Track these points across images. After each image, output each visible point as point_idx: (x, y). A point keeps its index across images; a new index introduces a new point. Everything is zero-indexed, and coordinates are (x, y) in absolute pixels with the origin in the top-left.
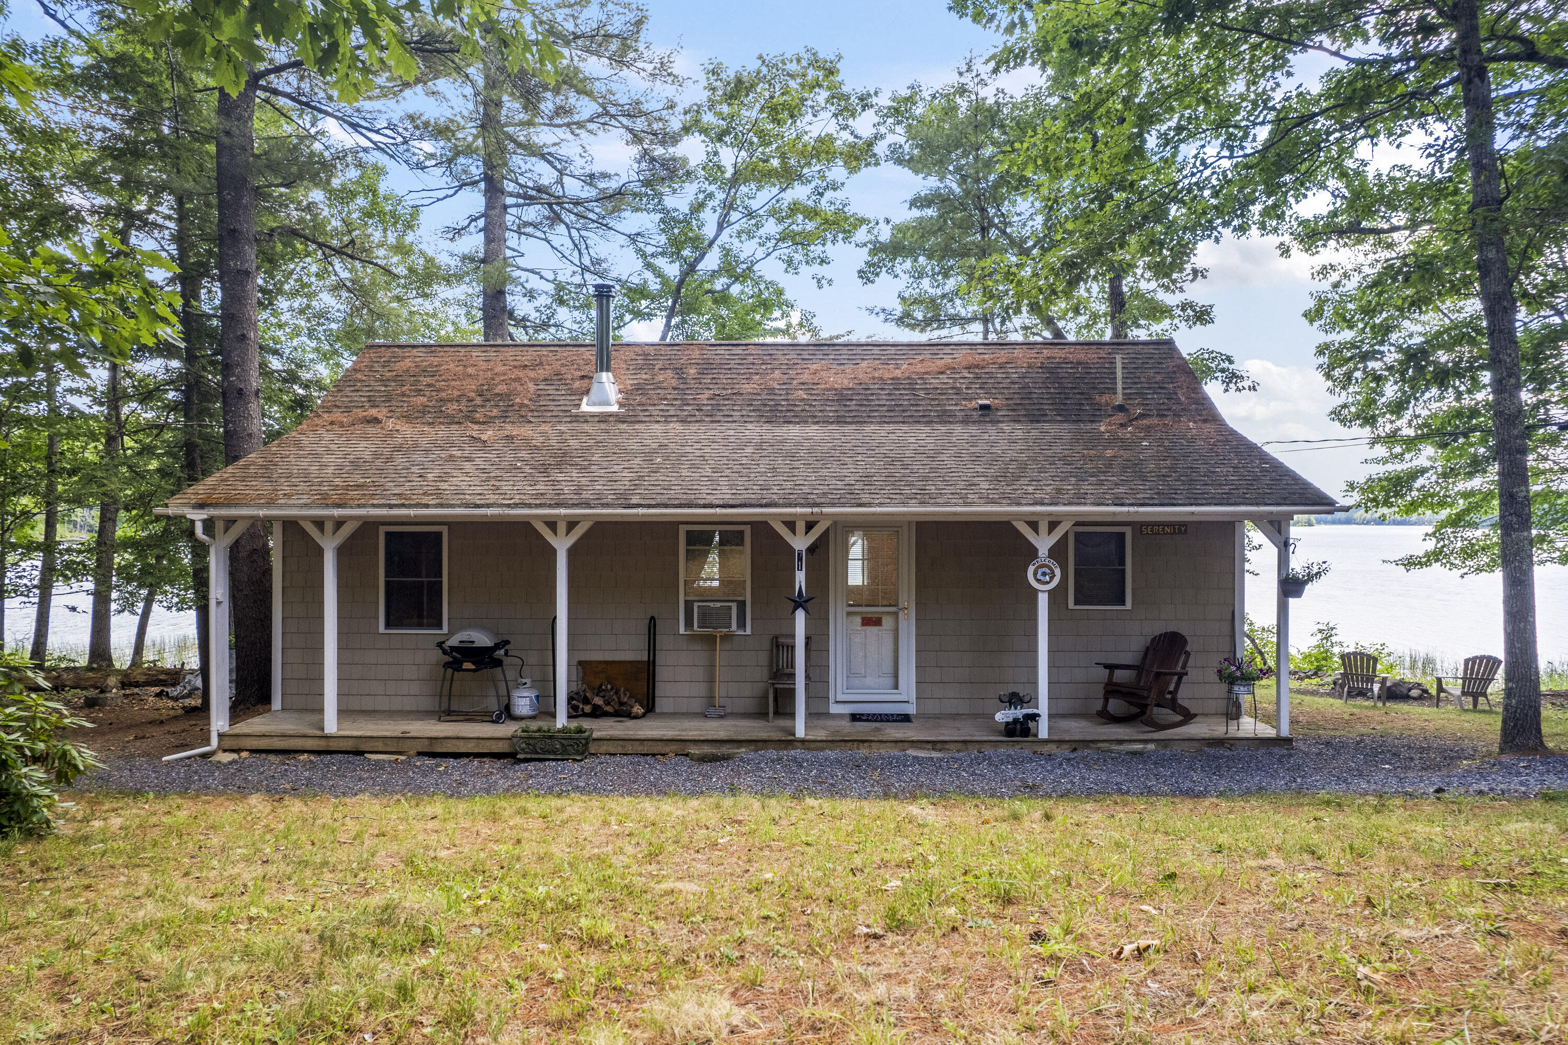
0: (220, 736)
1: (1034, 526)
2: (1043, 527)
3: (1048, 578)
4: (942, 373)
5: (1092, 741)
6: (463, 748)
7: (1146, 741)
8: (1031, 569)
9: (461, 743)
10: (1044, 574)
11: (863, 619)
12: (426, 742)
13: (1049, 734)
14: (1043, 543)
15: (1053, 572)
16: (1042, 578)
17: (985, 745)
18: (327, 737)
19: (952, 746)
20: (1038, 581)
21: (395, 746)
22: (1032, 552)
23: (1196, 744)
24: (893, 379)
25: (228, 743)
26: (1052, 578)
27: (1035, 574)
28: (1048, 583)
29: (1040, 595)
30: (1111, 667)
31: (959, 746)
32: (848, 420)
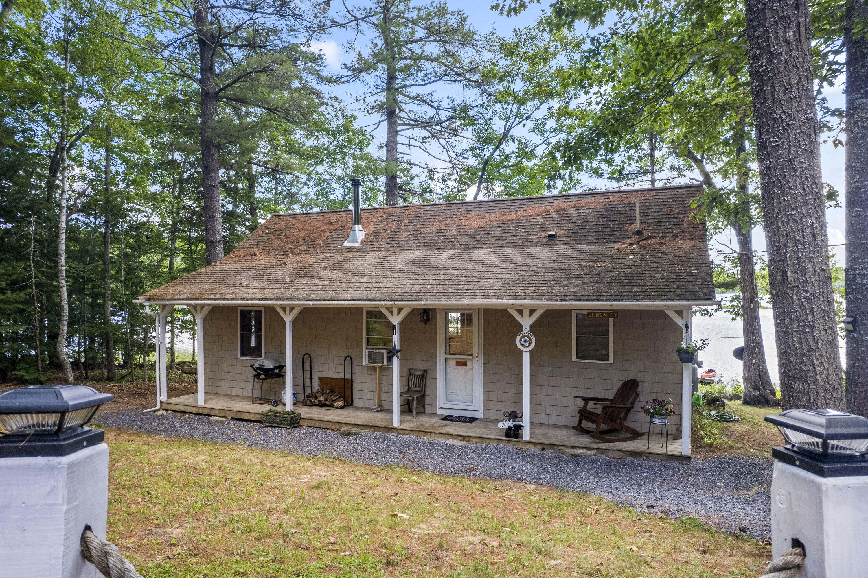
0: (161, 402)
1: (520, 311)
2: (526, 313)
3: (527, 344)
4: (540, 215)
5: (556, 445)
6: (249, 417)
7: (589, 449)
8: (518, 338)
9: (248, 415)
10: (525, 341)
11: (456, 362)
12: (235, 413)
13: (531, 438)
14: (526, 323)
15: (531, 340)
16: (524, 343)
17: (492, 441)
18: (198, 407)
19: (474, 440)
20: (522, 345)
21: (224, 413)
22: (520, 328)
23: (622, 454)
24: (509, 220)
25: (164, 406)
26: (530, 344)
27: (521, 341)
28: (528, 346)
29: (524, 353)
30: (586, 400)
31: (478, 440)
32: (471, 246)
